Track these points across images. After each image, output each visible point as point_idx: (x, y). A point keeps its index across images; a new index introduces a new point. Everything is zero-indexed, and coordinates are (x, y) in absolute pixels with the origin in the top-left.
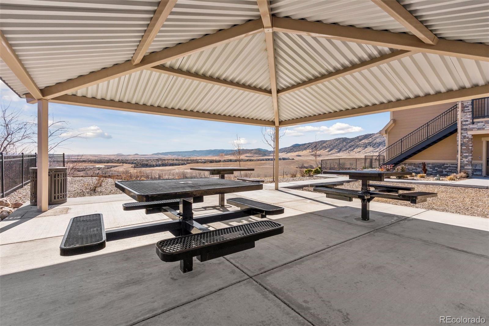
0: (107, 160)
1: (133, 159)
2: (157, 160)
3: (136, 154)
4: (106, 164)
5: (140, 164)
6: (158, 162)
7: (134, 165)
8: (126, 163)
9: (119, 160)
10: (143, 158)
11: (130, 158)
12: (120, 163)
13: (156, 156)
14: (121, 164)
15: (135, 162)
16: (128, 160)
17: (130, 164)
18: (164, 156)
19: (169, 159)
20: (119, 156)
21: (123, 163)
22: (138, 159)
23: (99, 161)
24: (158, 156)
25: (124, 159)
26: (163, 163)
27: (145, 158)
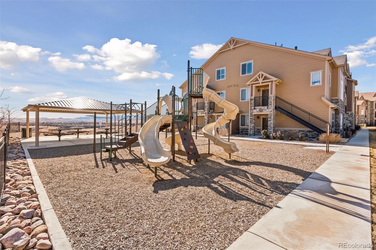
0: (32, 123)
1: (57, 122)
2: (80, 123)
3: (60, 118)
4: (31, 126)
5: (64, 126)
6: (81, 125)
7: (58, 127)
8: (51, 126)
9: (44, 123)
10: (67, 122)
11: (54, 121)
12: (45, 125)
13: (79, 120)
14: (46, 127)
15: (60, 125)
16: (52, 123)
17: (55, 127)
18: (86, 120)
19: (90, 122)
20: (44, 120)
21: (48, 125)
22: (63, 122)
23: (24, 124)
24: (80, 120)
25: (49, 122)
26: (85, 125)
27: (69, 121)
